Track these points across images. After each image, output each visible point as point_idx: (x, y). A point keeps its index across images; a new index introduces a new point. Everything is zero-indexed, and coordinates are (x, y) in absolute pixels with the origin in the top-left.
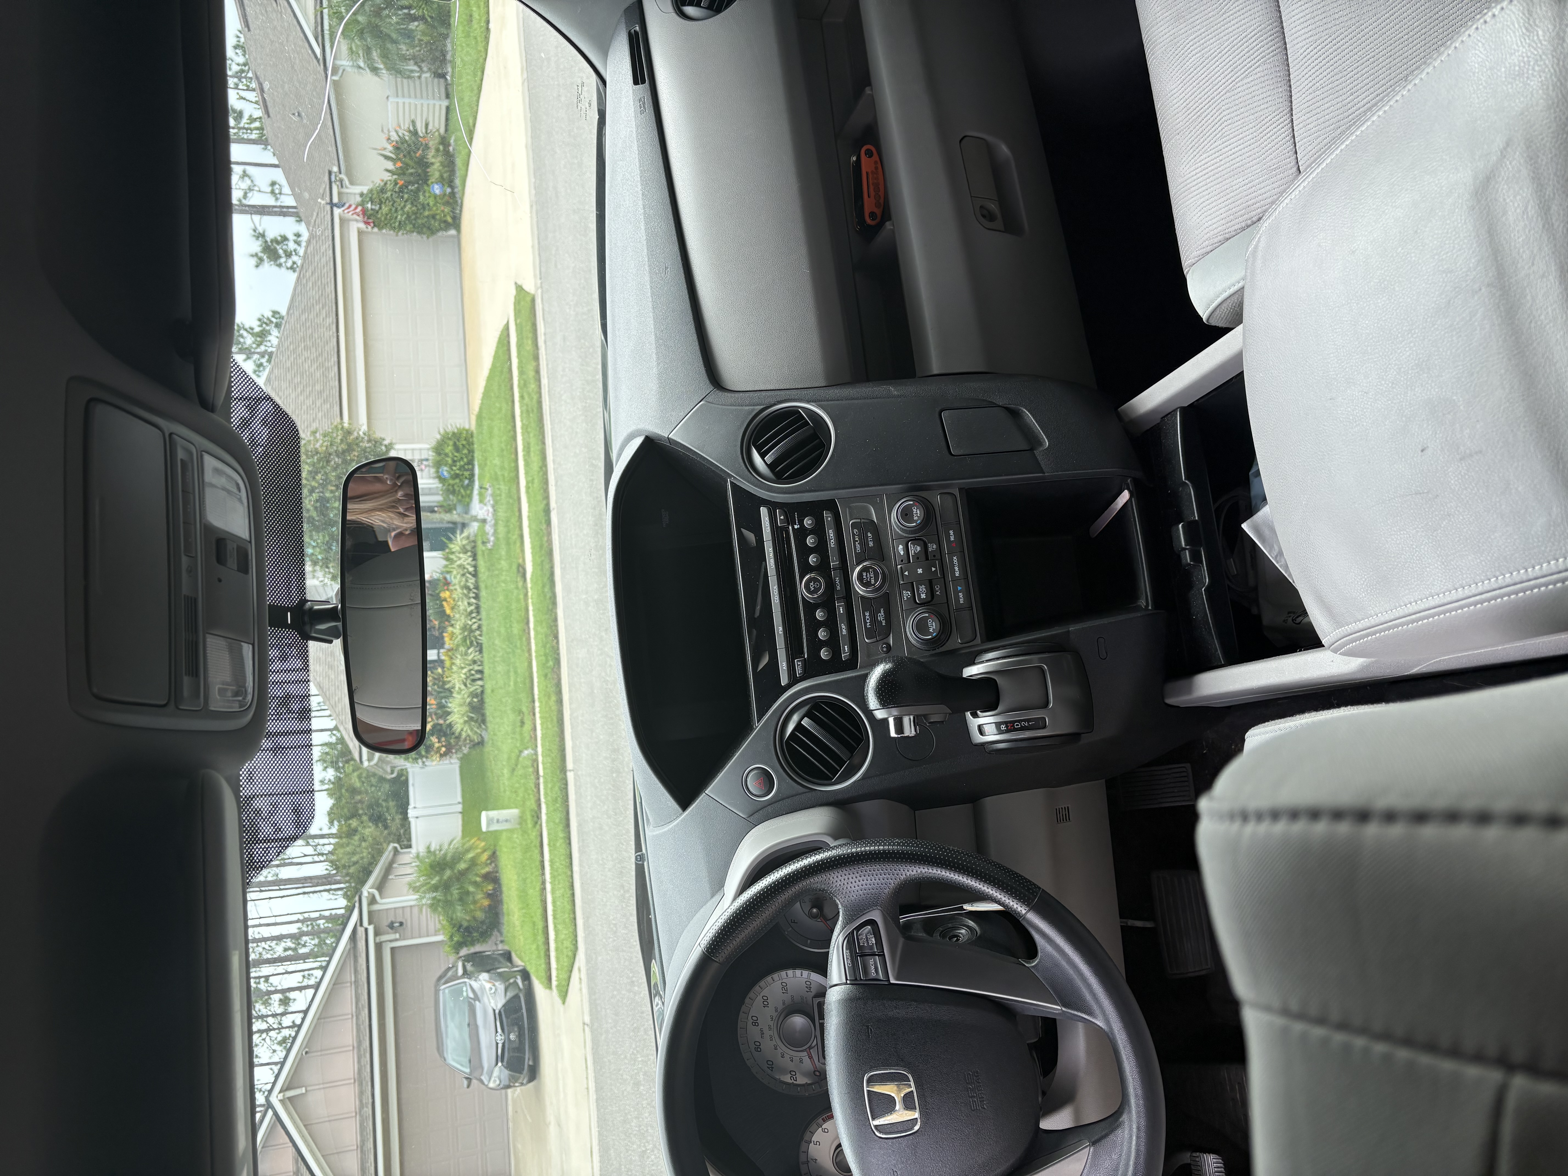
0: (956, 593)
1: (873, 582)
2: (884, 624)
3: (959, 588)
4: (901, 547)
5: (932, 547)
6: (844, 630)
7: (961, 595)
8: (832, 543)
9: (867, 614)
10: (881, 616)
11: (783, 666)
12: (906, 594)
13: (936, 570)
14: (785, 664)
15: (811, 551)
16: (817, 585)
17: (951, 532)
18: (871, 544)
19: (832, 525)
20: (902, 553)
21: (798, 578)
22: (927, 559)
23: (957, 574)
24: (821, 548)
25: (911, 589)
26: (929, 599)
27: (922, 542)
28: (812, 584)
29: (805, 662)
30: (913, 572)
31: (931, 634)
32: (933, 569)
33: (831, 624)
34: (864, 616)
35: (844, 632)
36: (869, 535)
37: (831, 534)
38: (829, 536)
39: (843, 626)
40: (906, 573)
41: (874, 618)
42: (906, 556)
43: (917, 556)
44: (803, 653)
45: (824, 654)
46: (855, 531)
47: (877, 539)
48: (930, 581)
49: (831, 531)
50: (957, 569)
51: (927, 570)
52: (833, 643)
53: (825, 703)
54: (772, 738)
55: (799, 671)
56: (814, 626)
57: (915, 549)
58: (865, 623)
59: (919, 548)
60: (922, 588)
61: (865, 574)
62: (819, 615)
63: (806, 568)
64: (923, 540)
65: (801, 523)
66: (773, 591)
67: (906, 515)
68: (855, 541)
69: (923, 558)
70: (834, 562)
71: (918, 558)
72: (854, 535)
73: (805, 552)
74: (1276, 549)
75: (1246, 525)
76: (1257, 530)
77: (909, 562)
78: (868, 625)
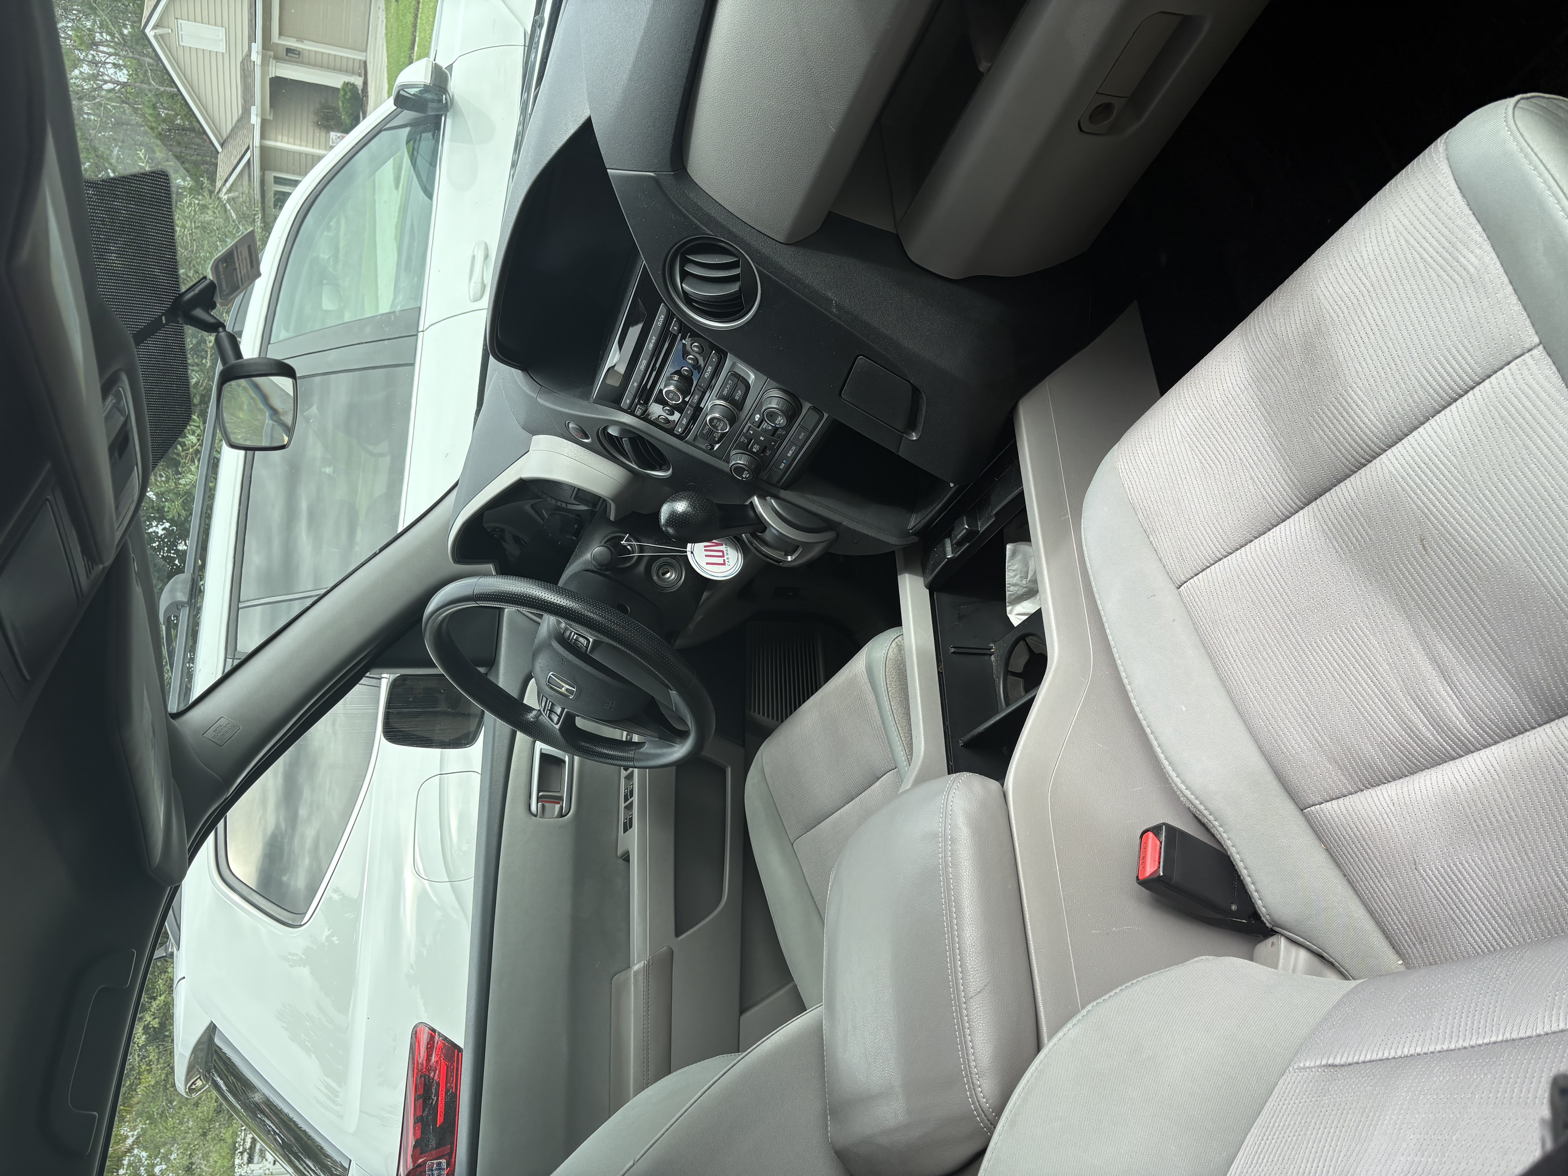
0: (781, 462)
1: (719, 429)
3: (785, 461)
4: (758, 416)
7: (783, 465)
10: (717, 435)
12: (744, 439)
14: (628, 401)
17: (803, 434)
18: (736, 399)
19: (714, 365)
20: (756, 419)
22: (773, 435)
23: (789, 455)
25: (749, 440)
26: (759, 453)
28: (671, 394)
30: (757, 434)
31: (743, 477)
32: (773, 443)
36: (740, 390)
40: (751, 432)
41: (711, 432)
42: (758, 423)
43: (766, 429)
47: (743, 399)
48: (766, 446)
50: (791, 452)
51: (767, 440)
55: (637, 412)
57: (768, 425)
58: (703, 430)
60: (757, 445)
61: (715, 421)
66: (641, 362)
67: (771, 416)
69: (771, 433)
74: (1015, 567)
75: (1009, 547)
76: (1014, 554)
77: (758, 427)
78: (704, 432)
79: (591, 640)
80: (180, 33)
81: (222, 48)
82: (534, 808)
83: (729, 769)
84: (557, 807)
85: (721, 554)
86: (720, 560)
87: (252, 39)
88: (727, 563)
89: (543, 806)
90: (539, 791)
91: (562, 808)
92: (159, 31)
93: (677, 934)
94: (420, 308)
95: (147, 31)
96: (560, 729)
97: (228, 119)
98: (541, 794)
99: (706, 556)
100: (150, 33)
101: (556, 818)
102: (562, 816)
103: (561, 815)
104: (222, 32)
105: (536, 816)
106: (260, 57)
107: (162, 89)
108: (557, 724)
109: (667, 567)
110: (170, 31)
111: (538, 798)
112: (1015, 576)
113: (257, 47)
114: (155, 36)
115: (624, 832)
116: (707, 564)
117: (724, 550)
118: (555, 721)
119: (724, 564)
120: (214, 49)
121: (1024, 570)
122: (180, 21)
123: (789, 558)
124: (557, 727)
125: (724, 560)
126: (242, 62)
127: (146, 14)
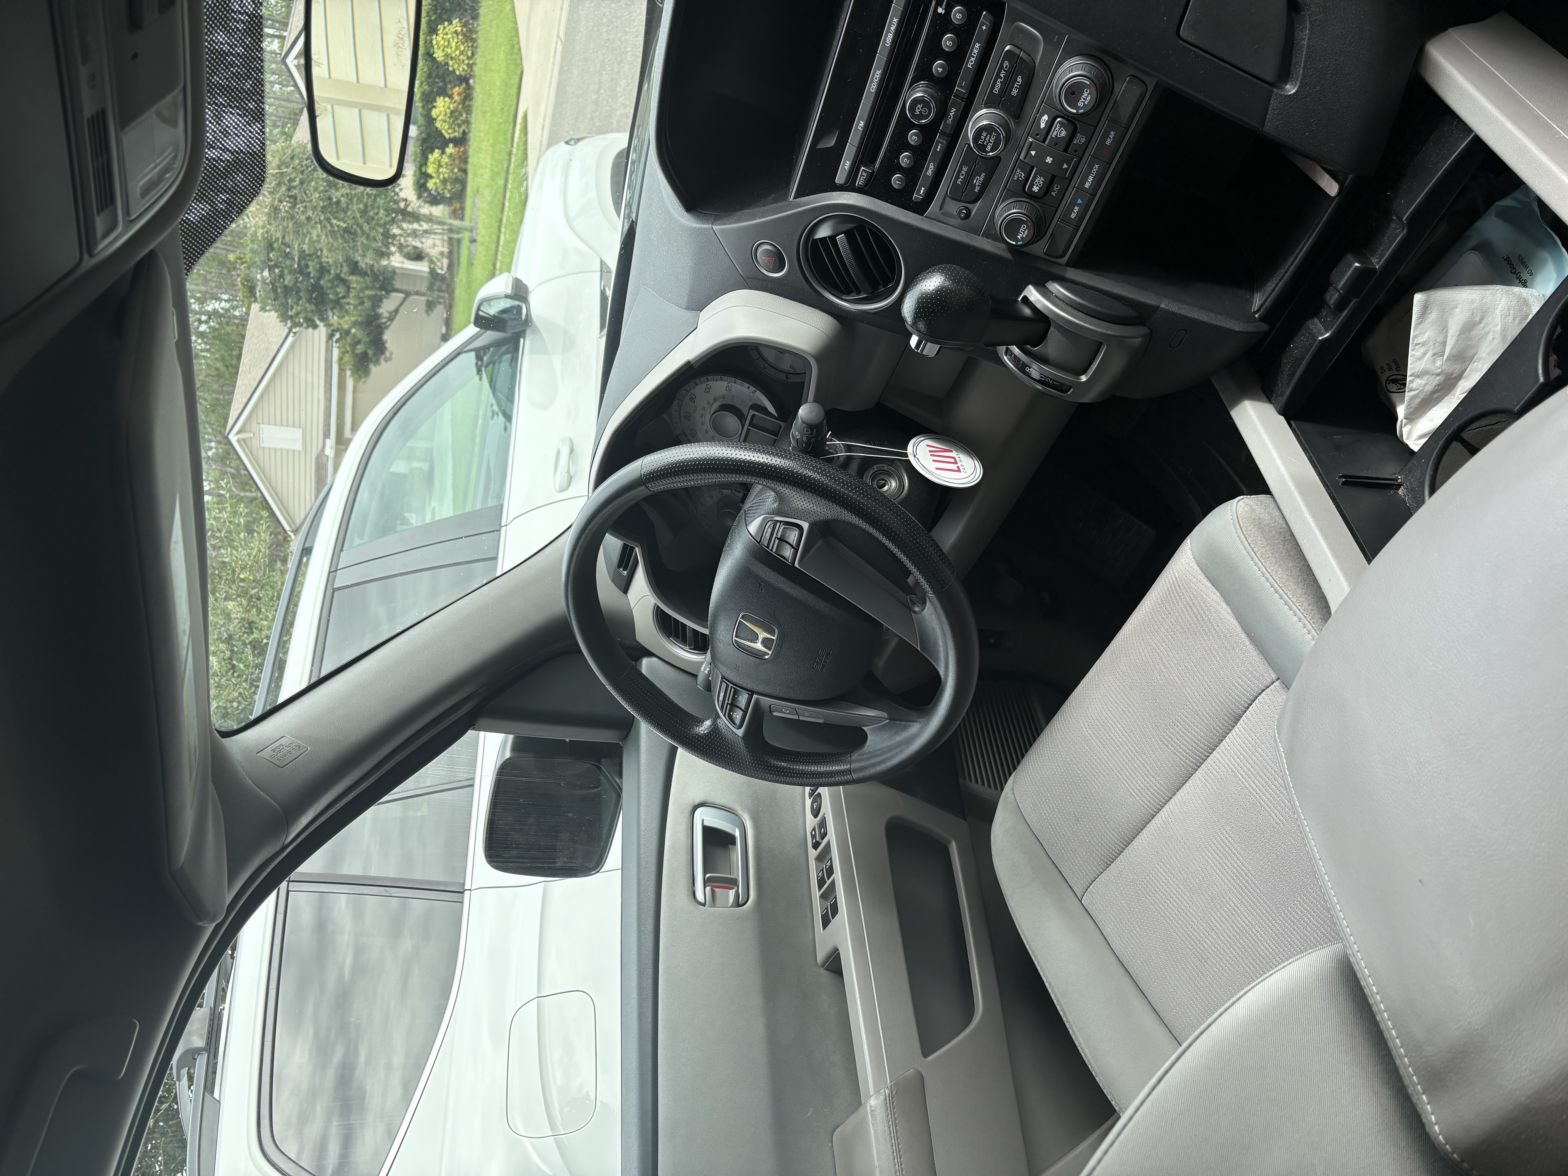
0: (1073, 204)
1: (989, 148)
2: (976, 190)
3: (1079, 201)
4: (1045, 117)
5: (1080, 139)
6: (930, 170)
7: (1076, 209)
8: (971, 62)
9: (965, 169)
10: (978, 180)
11: (846, 165)
12: (1020, 174)
13: (1067, 169)
14: (848, 164)
15: (943, 55)
16: (926, 111)
17: (1112, 134)
18: (1015, 92)
19: (984, 38)
20: (1043, 125)
21: (909, 78)
22: (1066, 150)
23: (1087, 185)
24: (956, 58)
25: (1027, 173)
26: (1041, 195)
27: (1073, 127)
28: (919, 106)
29: (871, 176)
30: (1041, 156)
31: (1017, 240)
32: (1065, 166)
33: (920, 154)
34: (960, 169)
35: (930, 173)
36: (1019, 79)
37: (976, 49)
38: (972, 51)
39: (932, 166)
40: (1033, 153)
41: (970, 177)
42: (1045, 132)
43: (1056, 141)
44: (873, 161)
45: (896, 180)
46: (1006, 63)
47: (1026, 89)
48: (1054, 177)
49: (977, 45)
50: (1090, 179)
51: (1057, 163)
52: (912, 175)
53: (871, 231)
54: (800, 231)
55: (860, 181)
56: (900, 144)
57: (1059, 132)
58: (957, 177)
59: (1064, 133)
60: (1040, 180)
61: (984, 134)
62: (913, 137)
63: (925, 73)
64: (1075, 124)
65: (949, 9)
66: (874, 75)
67: (1073, 93)
68: (998, 77)
69: (1063, 146)
70: (961, 87)
71: (1056, 144)
72: (1001, 67)
73: (934, 50)
74: (1426, 336)
75: (1418, 298)
76: (1425, 309)
77: (1044, 142)
78: (959, 181)
79: (805, 526)
80: (261, 435)
81: (298, 446)
82: (700, 896)
83: (954, 844)
84: (732, 893)
85: (953, 460)
86: (954, 467)
87: (327, 435)
88: (962, 470)
89: (713, 892)
90: (705, 872)
91: (737, 895)
92: (242, 436)
93: (926, 1054)
94: (502, 506)
95: (231, 437)
96: (745, 737)
97: (301, 509)
98: (708, 875)
99: (934, 461)
100: (233, 438)
101: (731, 907)
102: (739, 906)
103: (738, 904)
104: (299, 433)
105: (704, 905)
106: (333, 452)
107: (242, 494)
108: (740, 727)
109: (882, 477)
110: (252, 435)
111: (706, 882)
112: (1425, 354)
113: (331, 442)
114: (238, 441)
115: (824, 927)
116: (937, 469)
117: (956, 457)
118: (738, 722)
119: (959, 470)
120: (291, 447)
121: (1440, 338)
122: (261, 426)
123: (1084, 378)
124: (740, 732)
125: (958, 467)
126: (317, 458)
127: (231, 422)
